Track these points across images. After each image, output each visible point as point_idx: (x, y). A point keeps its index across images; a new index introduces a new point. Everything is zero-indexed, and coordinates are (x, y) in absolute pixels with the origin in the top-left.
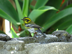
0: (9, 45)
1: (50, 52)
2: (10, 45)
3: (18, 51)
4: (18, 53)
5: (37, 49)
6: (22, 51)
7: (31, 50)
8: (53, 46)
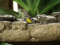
0: (14, 25)
1: (49, 31)
2: (16, 25)
3: (22, 30)
4: (22, 32)
5: (38, 28)
6: (25, 30)
7: (33, 29)
8: (52, 26)
